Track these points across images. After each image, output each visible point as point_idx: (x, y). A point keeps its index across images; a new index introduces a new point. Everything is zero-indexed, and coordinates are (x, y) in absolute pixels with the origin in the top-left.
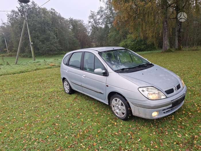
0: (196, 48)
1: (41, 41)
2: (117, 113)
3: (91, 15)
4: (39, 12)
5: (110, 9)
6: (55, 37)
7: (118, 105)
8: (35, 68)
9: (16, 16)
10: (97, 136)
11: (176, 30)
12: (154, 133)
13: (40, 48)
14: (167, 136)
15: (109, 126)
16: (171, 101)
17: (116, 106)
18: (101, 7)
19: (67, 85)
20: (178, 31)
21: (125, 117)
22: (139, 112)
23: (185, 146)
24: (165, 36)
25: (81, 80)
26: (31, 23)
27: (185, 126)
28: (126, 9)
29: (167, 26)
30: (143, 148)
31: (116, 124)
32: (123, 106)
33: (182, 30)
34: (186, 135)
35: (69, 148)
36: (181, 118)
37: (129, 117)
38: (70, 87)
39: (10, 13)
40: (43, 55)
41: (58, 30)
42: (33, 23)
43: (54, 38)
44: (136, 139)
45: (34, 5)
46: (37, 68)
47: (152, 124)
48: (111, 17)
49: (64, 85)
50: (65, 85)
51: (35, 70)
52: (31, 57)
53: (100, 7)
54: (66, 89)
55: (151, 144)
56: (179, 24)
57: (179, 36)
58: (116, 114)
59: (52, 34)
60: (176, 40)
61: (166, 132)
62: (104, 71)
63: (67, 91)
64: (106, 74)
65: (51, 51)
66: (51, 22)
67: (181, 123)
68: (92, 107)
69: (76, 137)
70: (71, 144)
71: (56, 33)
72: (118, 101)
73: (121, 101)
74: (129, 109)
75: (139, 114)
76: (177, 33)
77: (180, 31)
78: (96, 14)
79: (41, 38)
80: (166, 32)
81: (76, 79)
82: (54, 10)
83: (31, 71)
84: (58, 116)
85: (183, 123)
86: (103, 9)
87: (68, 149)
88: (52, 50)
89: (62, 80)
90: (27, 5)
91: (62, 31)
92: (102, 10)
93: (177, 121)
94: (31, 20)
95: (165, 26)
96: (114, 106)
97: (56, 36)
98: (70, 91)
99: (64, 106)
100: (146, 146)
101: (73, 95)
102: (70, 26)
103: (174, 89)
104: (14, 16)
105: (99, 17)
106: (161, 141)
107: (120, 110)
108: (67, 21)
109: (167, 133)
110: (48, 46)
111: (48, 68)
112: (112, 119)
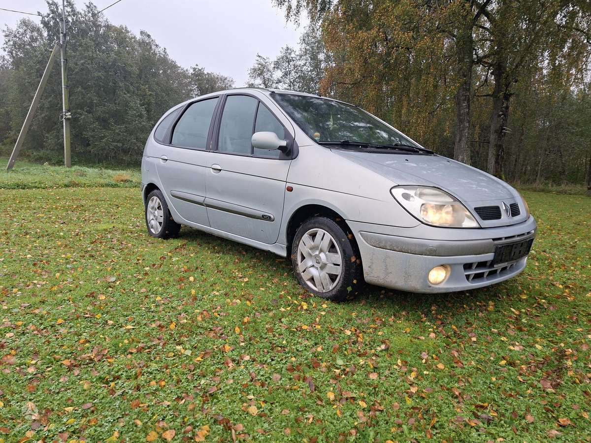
0: (541, 186)
1: (98, 119)
2: (312, 279)
3: (256, 66)
4: (105, 37)
5: (314, 57)
6: (144, 113)
7: (317, 253)
8: (66, 181)
9: (33, 39)
10: (237, 330)
11: (493, 128)
12: (432, 335)
13: (91, 139)
14: (475, 345)
15: (282, 309)
16: (494, 240)
17: (310, 255)
18: (288, 49)
19: (159, 208)
20: (496, 131)
21: (338, 287)
22: (387, 269)
23: (536, 372)
24: (460, 140)
25: (205, 185)
26: (76, 64)
27: (531, 326)
28: (360, 48)
29: (468, 113)
30: (395, 367)
31: (305, 307)
32: (337, 252)
33: (508, 130)
34: (538, 347)
35: (131, 353)
36: (518, 309)
37: (349, 289)
38: (168, 215)
39: (14, 27)
40: (100, 161)
41: (154, 93)
42: (83, 64)
43: (141, 116)
44: (372, 344)
45: (94, 15)
46: (71, 182)
47: (423, 316)
48: (312, 79)
49: (149, 209)
50: (153, 208)
51: (66, 186)
52: (60, 163)
53: (285, 47)
54: (153, 222)
55: (424, 361)
56: (501, 113)
57: (499, 147)
58: (310, 284)
59: (135, 103)
60: (490, 155)
61: (470, 335)
62: (284, 143)
63: (157, 229)
64: (288, 152)
65: (126, 152)
66: (135, 70)
67: (518, 319)
68: (231, 266)
69: (164, 329)
70: (140, 345)
71: (149, 104)
72: (318, 237)
73: (328, 237)
74: (353, 259)
75: (387, 274)
76: (493, 137)
77: (501, 132)
78: (273, 66)
79: (99, 111)
80: (464, 130)
81: (187, 184)
82: (149, 36)
83: (51, 187)
84: (113, 279)
85: (523, 320)
86: (293, 55)
87: (129, 356)
88: (129, 148)
89: (143, 193)
90: (72, 11)
91: (166, 98)
92: (289, 56)
93: (504, 315)
94: (78, 53)
95: (462, 112)
96: (303, 258)
97: (148, 111)
98: (165, 229)
99: (138, 260)
100: (405, 363)
101: (171, 241)
102: (191, 90)
103: (503, 208)
104: (27, 39)
105: (278, 74)
106: (456, 354)
107: (323, 267)
108: (184, 75)
109: (474, 339)
110: (118, 138)
111: (108, 185)
112: (295, 295)
